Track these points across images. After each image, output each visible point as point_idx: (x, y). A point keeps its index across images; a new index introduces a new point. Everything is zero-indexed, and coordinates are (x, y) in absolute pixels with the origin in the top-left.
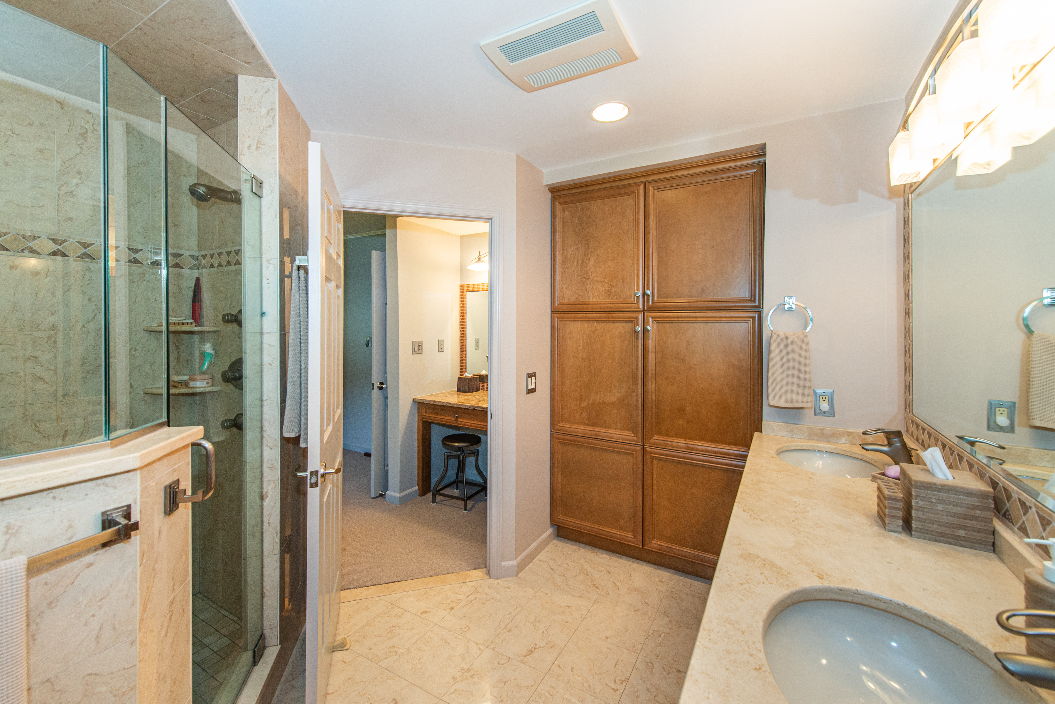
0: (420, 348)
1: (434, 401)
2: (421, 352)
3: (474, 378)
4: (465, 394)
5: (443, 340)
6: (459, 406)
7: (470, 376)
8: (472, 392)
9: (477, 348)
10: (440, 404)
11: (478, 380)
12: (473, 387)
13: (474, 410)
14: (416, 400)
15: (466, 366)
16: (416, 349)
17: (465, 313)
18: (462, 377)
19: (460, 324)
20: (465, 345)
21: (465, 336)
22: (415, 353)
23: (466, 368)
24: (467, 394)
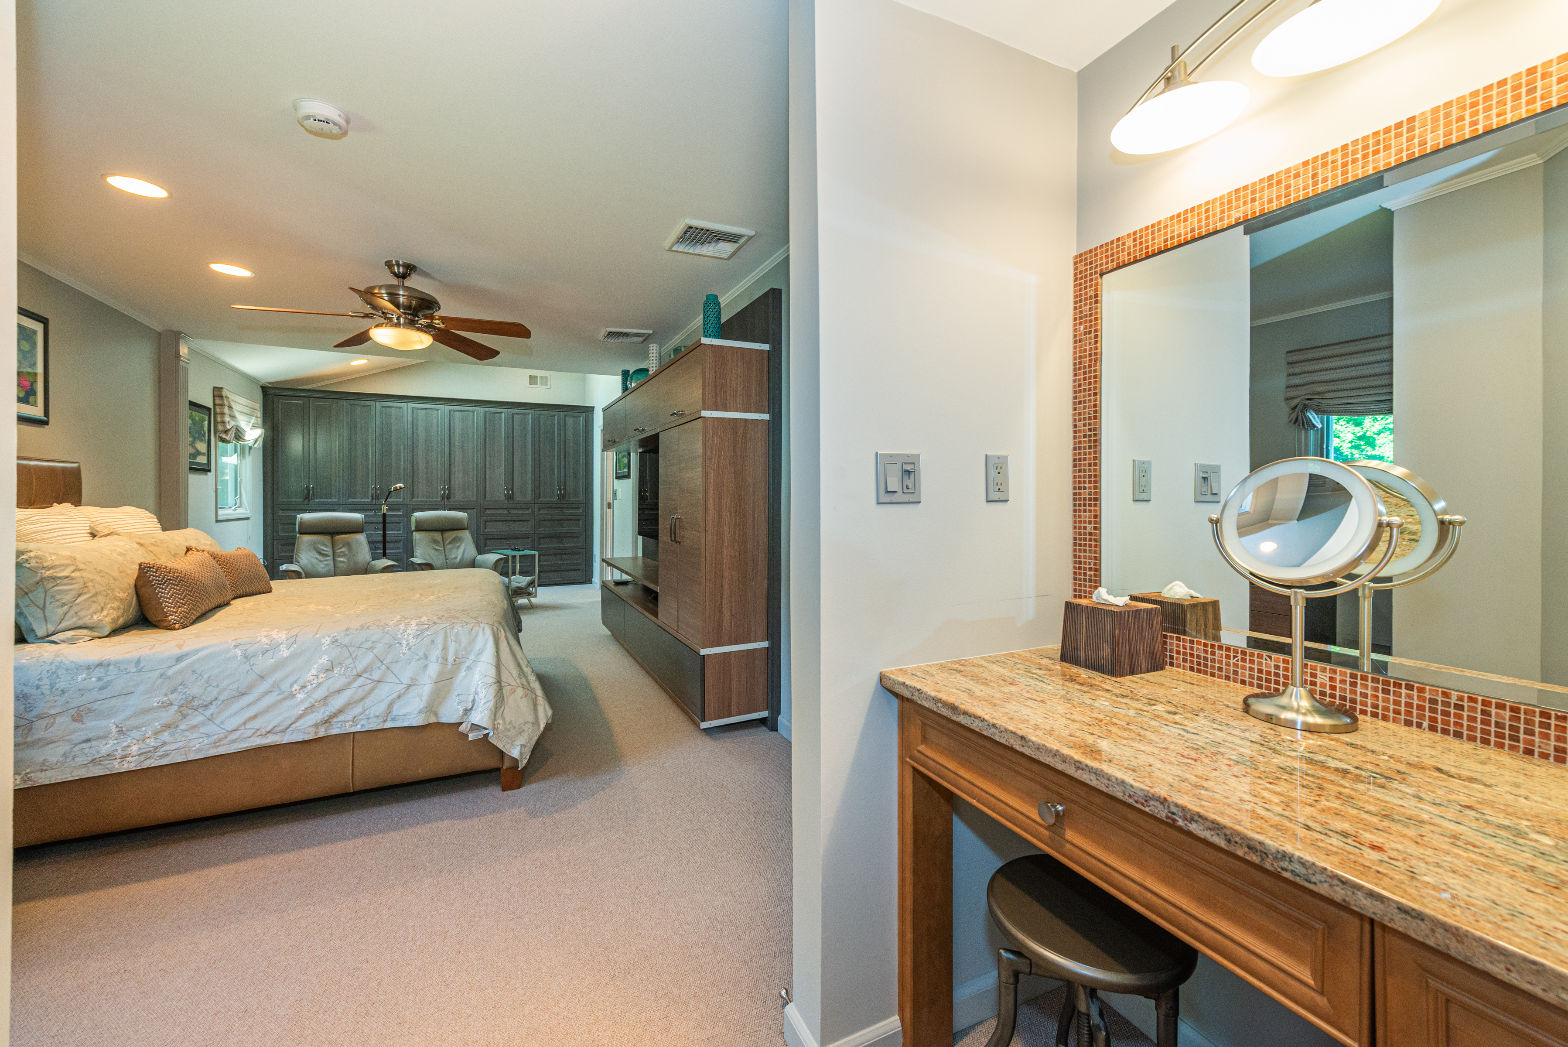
0: (909, 482)
1: (953, 708)
2: (912, 498)
3: (1138, 612)
4: (1097, 678)
5: (1006, 458)
6: (1071, 771)
7: (1121, 601)
8: (1132, 672)
9: (1141, 495)
10: (976, 725)
11: (1158, 619)
12: (1133, 655)
13: (1172, 825)
14: (889, 684)
15: (1098, 559)
16: (894, 484)
17: (1095, 357)
18: (1083, 602)
19: (1077, 403)
20: (1096, 479)
21: (1095, 444)
22: (888, 498)
23: (1098, 570)
24: (1109, 682)
